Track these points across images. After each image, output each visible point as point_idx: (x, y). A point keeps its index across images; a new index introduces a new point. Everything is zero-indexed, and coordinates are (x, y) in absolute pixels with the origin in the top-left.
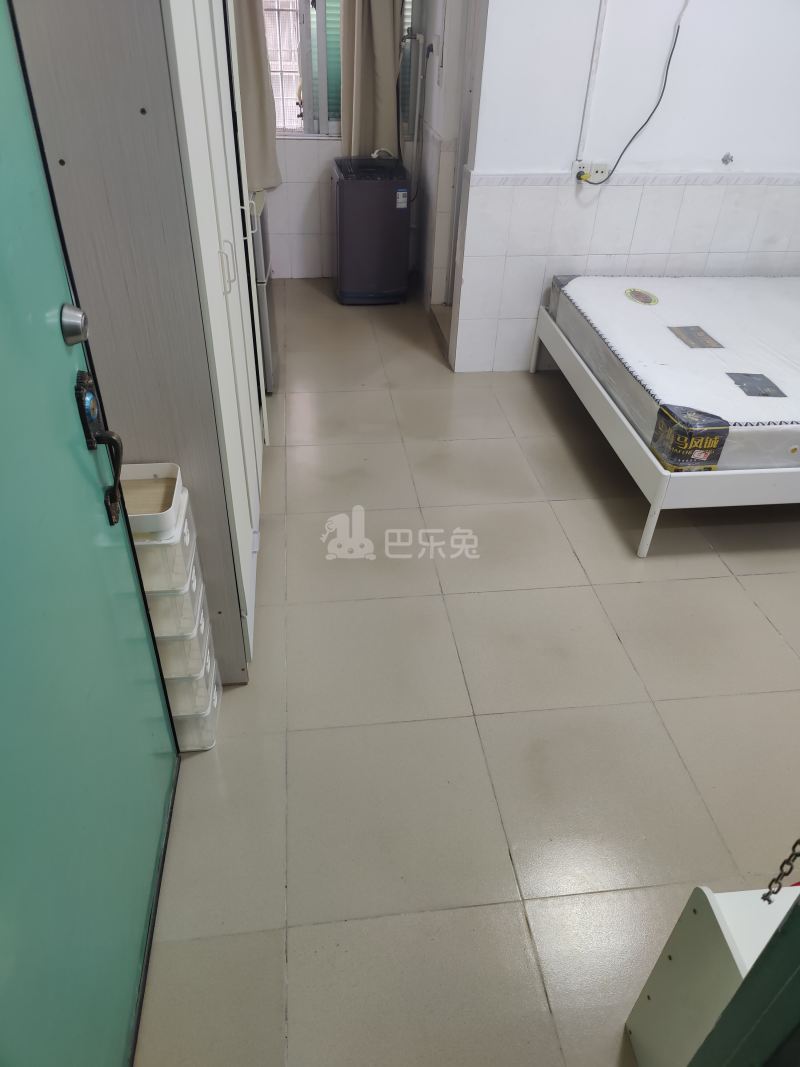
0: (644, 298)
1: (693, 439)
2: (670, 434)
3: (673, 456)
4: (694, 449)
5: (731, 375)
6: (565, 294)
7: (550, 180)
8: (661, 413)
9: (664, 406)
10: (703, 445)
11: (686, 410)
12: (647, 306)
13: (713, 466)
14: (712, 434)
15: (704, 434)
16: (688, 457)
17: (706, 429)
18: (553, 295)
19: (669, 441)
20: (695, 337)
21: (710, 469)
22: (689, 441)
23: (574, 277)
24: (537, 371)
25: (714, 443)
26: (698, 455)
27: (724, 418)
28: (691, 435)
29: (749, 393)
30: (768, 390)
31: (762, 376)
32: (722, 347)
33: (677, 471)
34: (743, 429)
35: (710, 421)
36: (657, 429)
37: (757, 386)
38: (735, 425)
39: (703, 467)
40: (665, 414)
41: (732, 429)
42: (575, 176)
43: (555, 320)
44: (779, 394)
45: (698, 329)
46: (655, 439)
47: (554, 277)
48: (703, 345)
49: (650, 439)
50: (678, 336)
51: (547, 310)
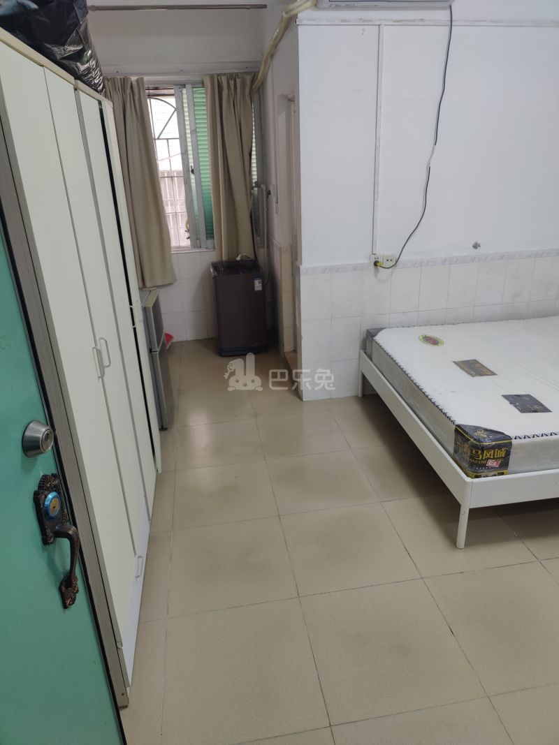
0: (433, 341)
1: (485, 451)
2: (466, 448)
3: (472, 465)
4: (487, 459)
5: (506, 397)
6: (376, 342)
7: (355, 268)
8: (456, 431)
9: (459, 426)
10: (494, 455)
11: (476, 428)
12: (436, 347)
13: (504, 471)
14: (499, 447)
15: (494, 447)
16: (484, 466)
17: (494, 443)
18: (368, 341)
19: (467, 454)
20: (474, 368)
21: (503, 474)
22: (482, 454)
23: (382, 329)
24: (364, 396)
25: (503, 454)
26: (490, 463)
27: (507, 433)
28: (483, 449)
29: (523, 411)
30: (536, 407)
31: (529, 396)
32: (495, 374)
33: (477, 477)
34: (523, 441)
35: (496, 437)
36: (456, 444)
37: (527, 404)
38: (516, 438)
39: (496, 473)
40: (461, 432)
41: (514, 442)
42: (372, 264)
43: (371, 360)
44: (546, 410)
45: (475, 362)
46: (456, 451)
47: (368, 331)
48: (481, 374)
49: (452, 451)
50: (462, 368)
51: (366, 353)
